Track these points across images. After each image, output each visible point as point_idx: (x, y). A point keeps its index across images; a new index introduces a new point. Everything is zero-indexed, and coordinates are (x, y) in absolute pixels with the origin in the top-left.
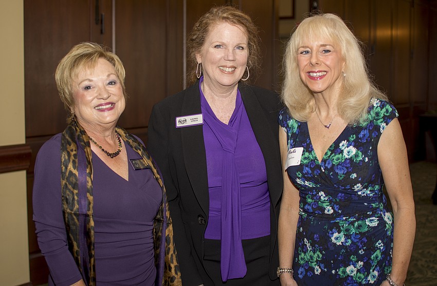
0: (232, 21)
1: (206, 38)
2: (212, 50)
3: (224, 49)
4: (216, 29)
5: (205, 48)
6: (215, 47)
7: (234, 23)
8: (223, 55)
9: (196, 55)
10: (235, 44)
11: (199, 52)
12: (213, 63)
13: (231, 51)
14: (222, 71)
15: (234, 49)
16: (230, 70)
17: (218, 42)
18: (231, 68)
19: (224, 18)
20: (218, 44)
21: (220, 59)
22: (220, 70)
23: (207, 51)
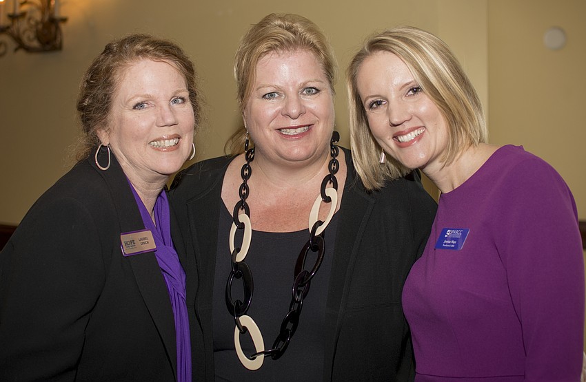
0: (155, 55)
1: (113, 97)
2: (130, 115)
3: (152, 108)
4: (128, 75)
5: (115, 115)
6: (134, 108)
7: (159, 57)
8: (154, 118)
9: (98, 132)
10: (170, 94)
11: (105, 124)
12: (137, 138)
13: (166, 107)
14: (158, 149)
15: (170, 105)
16: (172, 142)
17: (138, 96)
18: (173, 139)
19: (139, 53)
20: (138, 100)
21: (150, 128)
22: (153, 147)
23: (121, 120)
